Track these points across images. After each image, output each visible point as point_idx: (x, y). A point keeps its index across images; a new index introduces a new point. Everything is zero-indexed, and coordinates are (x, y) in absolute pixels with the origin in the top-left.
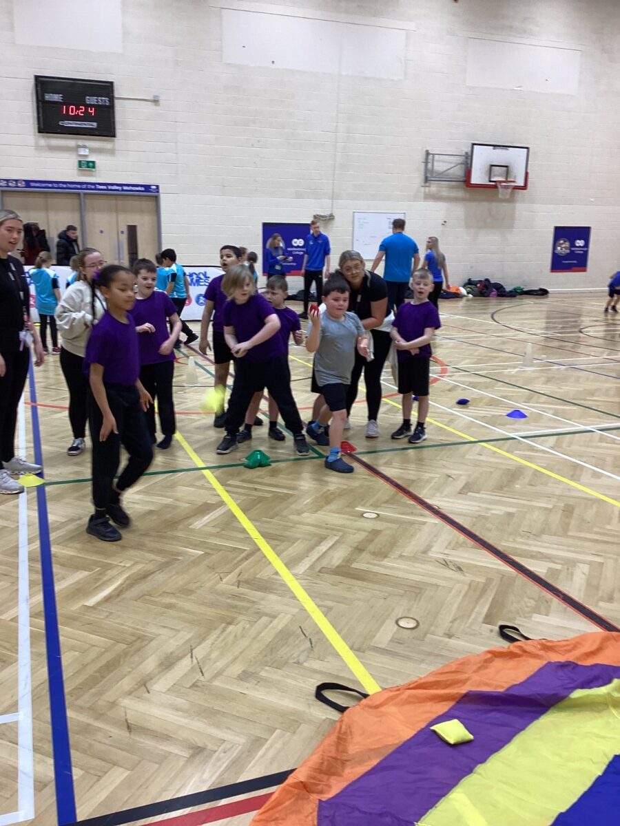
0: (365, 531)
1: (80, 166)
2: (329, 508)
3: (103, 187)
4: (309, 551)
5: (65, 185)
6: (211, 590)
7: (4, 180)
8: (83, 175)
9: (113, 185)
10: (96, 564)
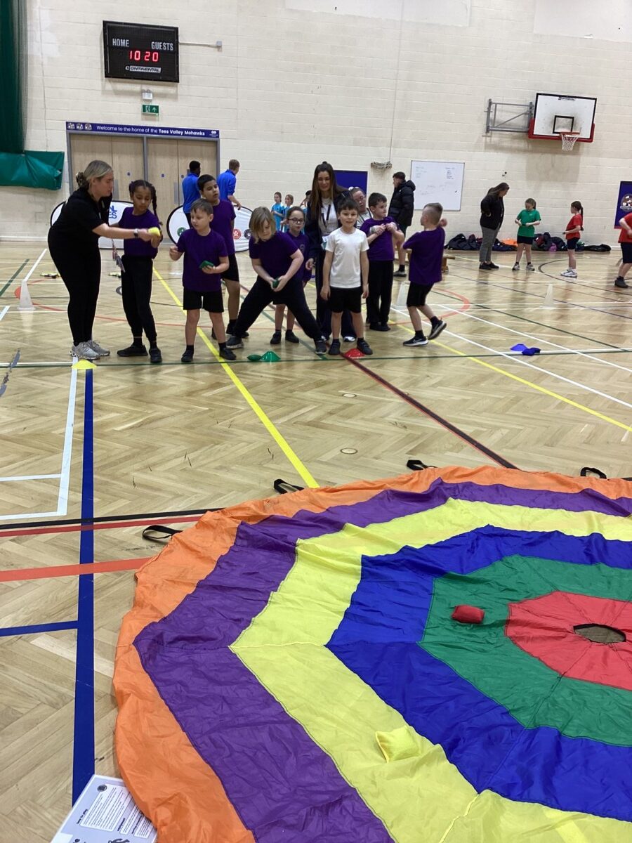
0: (341, 404)
1: (144, 111)
2: (317, 389)
3: (165, 132)
4: (290, 412)
5: (129, 130)
6: (209, 428)
7: (72, 123)
8: (146, 120)
9: (175, 129)
10: (126, 410)
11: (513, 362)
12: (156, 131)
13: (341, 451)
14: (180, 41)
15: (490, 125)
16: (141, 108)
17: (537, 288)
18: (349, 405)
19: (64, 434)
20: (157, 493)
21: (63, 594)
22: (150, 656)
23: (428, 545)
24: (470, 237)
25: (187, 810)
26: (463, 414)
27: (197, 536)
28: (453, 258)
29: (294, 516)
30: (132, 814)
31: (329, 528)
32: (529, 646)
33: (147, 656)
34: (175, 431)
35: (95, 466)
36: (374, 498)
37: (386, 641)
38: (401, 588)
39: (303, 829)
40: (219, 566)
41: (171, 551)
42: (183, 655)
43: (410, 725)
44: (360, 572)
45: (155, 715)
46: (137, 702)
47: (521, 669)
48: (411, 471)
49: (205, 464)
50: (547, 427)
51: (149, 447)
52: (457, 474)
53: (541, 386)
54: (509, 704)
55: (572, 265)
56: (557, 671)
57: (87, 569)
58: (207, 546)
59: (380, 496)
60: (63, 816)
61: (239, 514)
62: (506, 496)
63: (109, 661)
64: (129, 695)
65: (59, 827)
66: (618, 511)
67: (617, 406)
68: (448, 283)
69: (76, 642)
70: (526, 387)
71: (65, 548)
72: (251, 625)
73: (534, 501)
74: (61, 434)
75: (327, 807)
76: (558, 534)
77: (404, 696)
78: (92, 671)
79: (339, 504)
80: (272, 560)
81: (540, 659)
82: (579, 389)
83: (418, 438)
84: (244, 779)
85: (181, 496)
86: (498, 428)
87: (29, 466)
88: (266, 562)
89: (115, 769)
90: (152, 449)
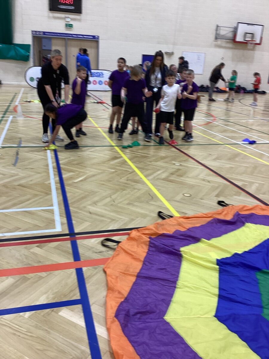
0: (175, 169)
1: (66, 26)
2: (162, 161)
3: (75, 36)
4: (153, 173)
5: (59, 35)
6: (118, 181)
7: (34, 31)
8: (68, 30)
9: (79, 35)
10: (77, 171)
11: (246, 148)
12: (71, 36)
13: (183, 195)
15: (217, 36)
18: (179, 170)
19: (50, 184)
20: (102, 218)
21: (69, 281)
22: (125, 325)
24: (207, 86)
26: (234, 175)
27: (129, 245)
29: (174, 233)
31: (192, 240)
34: (102, 183)
35: (69, 202)
36: (208, 222)
38: (242, 279)
40: (145, 264)
41: (118, 255)
42: (141, 323)
48: (221, 207)
49: (121, 202)
52: (244, 209)
53: (263, 160)
55: (255, 100)
57: (78, 265)
58: (135, 251)
59: (212, 221)
61: (147, 232)
63: (103, 327)
64: (122, 355)
69: (83, 314)
70: (258, 161)
71: (65, 252)
78: (96, 334)
79: (193, 226)
80: (170, 260)
83: (217, 188)
85: (114, 220)
86: (253, 183)
87: (37, 202)
88: (167, 261)
90: (93, 193)
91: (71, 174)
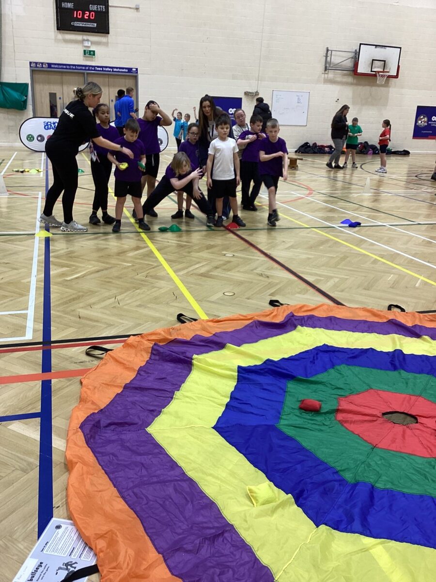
0: (223, 261)
1: (85, 54)
2: (207, 251)
3: (100, 69)
4: (189, 267)
5: (74, 67)
6: (132, 278)
7: (34, 63)
8: (87, 60)
9: (106, 67)
10: (74, 265)
11: (342, 232)
12: (93, 69)
13: (224, 293)
14: (110, 4)
15: (328, 65)
16: (83, 52)
17: (359, 180)
18: (229, 262)
19: (30, 282)
20: (95, 324)
21: (30, 394)
22: (91, 436)
23: (284, 359)
24: (313, 144)
25: (117, 541)
26: (308, 268)
27: (124, 353)
28: (302, 159)
29: (191, 339)
30: (79, 544)
31: (215, 347)
32: (352, 427)
33: (89, 436)
34: (108, 280)
35: (51, 305)
36: (246, 326)
37: (255, 424)
38: (265, 387)
39: (197, 553)
40: (140, 374)
41: (106, 364)
42: (114, 435)
43: (270, 481)
44: (237, 377)
45: (95, 476)
46: (82, 468)
47: (346, 443)
48: (272, 308)
49: (129, 304)
50: (365, 277)
51: (90, 291)
52: (303, 310)
53: (361, 248)
54: (338, 466)
55: (383, 164)
56: (370, 443)
57: (47, 376)
58: (131, 360)
59: (251, 325)
60: (32, 547)
61: (153, 337)
62: (337, 324)
63: (62, 440)
64: (77, 463)
65: (28, 554)
66: (413, 334)
67: (413, 262)
68: (298, 177)
69: (40, 427)
70: (351, 249)
71: (31, 362)
72: (161, 414)
73: (355, 327)
74: (27, 282)
75: (214, 538)
76: (372, 350)
77: (266, 461)
78: (51, 447)
79: (222, 330)
80: (176, 369)
81: (359, 436)
82: (387, 250)
83: (277, 284)
84: (157, 520)
85: (112, 325)
86: (332, 277)
87: (6, 304)
88: (171, 371)
89: (67, 513)
90: (92, 293)
91: (65, 269)
